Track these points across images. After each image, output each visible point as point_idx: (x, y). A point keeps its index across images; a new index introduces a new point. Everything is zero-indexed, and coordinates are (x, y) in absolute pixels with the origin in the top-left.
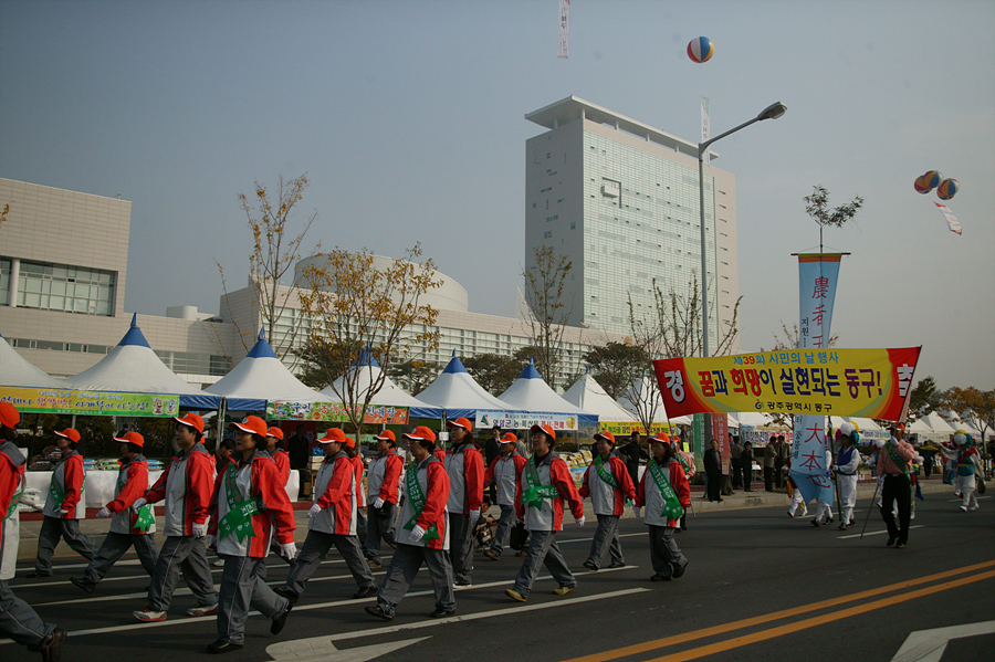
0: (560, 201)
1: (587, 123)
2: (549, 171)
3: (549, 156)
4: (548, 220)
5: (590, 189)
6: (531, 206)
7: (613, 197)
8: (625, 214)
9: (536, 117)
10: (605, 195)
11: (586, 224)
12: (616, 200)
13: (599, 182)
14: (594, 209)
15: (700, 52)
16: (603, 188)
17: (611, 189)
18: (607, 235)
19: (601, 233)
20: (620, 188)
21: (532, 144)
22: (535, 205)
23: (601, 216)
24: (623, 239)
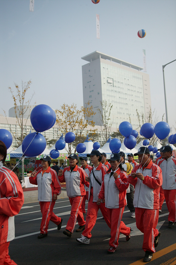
0: (94, 85)
1: (102, 60)
2: (90, 76)
3: (89, 71)
4: (90, 92)
5: (103, 81)
6: (85, 87)
7: (111, 83)
8: (115, 89)
9: (85, 58)
10: (108, 83)
11: (103, 93)
12: (112, 84)
13: (106, 79)
14: (105, 87)
15: (141, 35)
16: (107, 81)
17: (110, 81)
18: (109, 96)
19: (108, 95)
20: (113, 80)
21: (84, 67)
22: (86, 87)
23: (107, 90)
24: (114, 97)
